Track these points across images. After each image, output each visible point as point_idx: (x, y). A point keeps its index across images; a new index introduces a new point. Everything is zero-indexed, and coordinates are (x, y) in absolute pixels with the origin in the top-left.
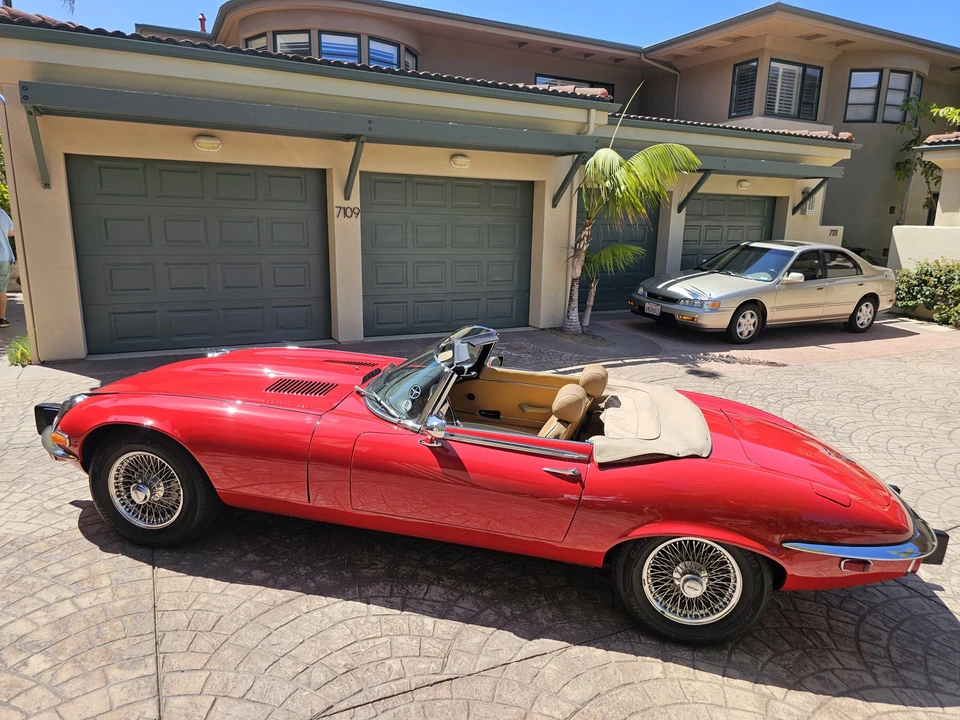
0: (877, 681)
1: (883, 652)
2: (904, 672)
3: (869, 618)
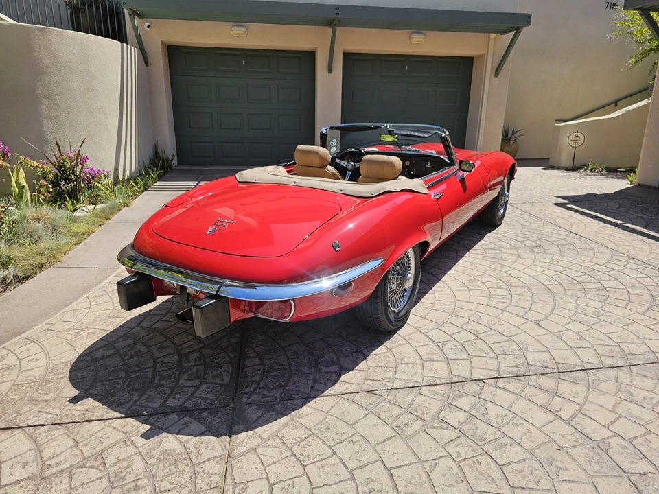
0: (141, 327)
1: (149, 343)
2: (131, 342)
3: (176, 358)
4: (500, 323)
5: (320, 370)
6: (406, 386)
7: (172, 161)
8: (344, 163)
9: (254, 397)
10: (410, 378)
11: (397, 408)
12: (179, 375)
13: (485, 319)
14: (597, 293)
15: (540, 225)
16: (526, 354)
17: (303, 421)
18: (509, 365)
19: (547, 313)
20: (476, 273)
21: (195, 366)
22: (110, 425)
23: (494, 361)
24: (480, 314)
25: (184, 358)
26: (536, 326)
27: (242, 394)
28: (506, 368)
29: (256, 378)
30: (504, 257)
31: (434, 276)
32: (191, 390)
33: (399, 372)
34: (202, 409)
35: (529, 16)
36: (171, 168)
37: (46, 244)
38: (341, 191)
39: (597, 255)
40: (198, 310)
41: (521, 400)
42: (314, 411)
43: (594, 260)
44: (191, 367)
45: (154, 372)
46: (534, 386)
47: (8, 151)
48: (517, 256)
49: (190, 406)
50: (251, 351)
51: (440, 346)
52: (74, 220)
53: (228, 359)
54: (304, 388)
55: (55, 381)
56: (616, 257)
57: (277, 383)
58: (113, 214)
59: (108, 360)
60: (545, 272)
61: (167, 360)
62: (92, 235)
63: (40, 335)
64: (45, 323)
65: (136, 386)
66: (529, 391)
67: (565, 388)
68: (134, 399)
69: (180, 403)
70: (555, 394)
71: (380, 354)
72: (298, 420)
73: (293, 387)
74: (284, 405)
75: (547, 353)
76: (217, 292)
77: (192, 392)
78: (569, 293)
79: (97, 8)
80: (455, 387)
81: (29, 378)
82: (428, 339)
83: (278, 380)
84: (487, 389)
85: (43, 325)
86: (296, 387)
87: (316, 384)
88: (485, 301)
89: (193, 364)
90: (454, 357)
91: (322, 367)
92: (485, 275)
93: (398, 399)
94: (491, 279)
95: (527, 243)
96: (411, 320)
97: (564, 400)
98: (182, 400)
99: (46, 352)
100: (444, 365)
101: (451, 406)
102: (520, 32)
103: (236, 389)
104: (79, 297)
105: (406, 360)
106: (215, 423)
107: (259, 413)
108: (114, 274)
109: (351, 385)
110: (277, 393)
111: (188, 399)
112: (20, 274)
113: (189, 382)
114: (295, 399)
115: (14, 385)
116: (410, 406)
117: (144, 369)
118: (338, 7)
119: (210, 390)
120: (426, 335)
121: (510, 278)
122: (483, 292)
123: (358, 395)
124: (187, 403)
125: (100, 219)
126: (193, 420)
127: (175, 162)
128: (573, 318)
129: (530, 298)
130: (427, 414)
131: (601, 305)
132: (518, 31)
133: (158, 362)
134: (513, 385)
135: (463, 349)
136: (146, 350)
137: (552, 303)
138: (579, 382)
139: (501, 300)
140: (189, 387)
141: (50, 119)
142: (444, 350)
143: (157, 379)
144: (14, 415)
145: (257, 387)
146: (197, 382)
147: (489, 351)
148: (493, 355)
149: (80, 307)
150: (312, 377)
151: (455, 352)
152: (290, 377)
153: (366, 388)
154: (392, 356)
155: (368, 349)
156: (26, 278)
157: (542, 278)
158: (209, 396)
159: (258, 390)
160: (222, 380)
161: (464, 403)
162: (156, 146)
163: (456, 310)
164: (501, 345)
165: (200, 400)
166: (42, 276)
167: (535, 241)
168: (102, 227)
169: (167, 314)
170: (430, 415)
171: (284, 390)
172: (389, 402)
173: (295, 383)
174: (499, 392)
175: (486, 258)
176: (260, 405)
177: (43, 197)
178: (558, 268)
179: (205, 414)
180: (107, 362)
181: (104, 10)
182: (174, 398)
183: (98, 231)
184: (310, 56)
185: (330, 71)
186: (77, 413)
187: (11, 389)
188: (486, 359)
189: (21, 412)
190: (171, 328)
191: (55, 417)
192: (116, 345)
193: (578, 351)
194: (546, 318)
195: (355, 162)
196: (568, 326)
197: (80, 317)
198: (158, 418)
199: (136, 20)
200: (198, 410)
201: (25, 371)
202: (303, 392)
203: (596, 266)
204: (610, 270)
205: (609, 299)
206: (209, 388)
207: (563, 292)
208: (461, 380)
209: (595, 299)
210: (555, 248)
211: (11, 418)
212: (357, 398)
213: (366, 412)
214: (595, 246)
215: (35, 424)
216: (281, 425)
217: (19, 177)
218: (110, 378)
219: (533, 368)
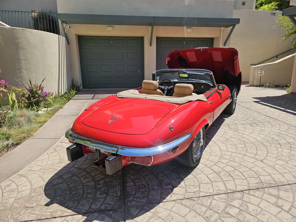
0: (74, 167)
1: (79, 176)
2: (70, 175)
3: (93, 183)
4: (244, 161)
5: (163, 188)
6: (206, 195)
7: (80, 87)
8: (163, 87)
9: (134, 203)
10: (207, 191)
11: (204, 207)
12: (96, 192)
13: (237, 159)
14: (285, 145)
15: (252, 113)
16: (260, 177)
17: (160, 215)
18: (253, 183)
19: (265, 156)
20: (228, 137)
21: (103, 187)
22: (65, 220)
23: (246, 181)
24: (234, 157)
25: (97, 183)
26: (262, 163)
27: (128, 201)
28: (252, 185)
29: (133, 193)
30: (239, 129)
31: (209, 139)
32: (102, 200)
33: (201, 188)
34: (109, 210)
35: (239, 20)
36: (80, 90)
37: (26, 127)
38: (168, 101)
39: (281, 127)
40: (108, 162)
41: (263, 201)
42: (164, 209)
43: (280, 129)
44: (101, 188)
45: (83, 190)
46: (267, 193)
47: (7, 85)
48: (244, 128)
49: (103, 208)
50: (128, 178)
51: (218, 174)
52: (38, 116)
53: (118, 183)
54: (157, 197)
55: (36, 197)
56: (290, 128)
57: (144, 195)
58: (55, 112)
59: (60, 185)
60: (259, 136)
61: (89, 184)
62: (47, 122)
63: (26, 173)
64: (28, 166)
65: (76, 198)
66: (266, 196)
67: (282, 194)
68: (75, 205)
69: (98, 207)
70: (278, 197)
71: (190, 178)
72: (157, 215)
73: (151, 197)
74: (149, 207)
75: (270, 176)
76: (116, 153)
77: (103, 201)
78: (273, 145)
79: (46, 20)
80: (230, 195)
81: (23, 195)
82: (211, 170)
83: (144, 193)
84: (246, 196)
85: (27, 168)
86: (153, 197)
87: (162, 195)
88: (234, 150)
89: (101, 186)
90: (226, 179)
91: (164, 186)
92: (232, 138)
93: (203, 202)
94: (235, 139)
95: (248, 121)
96: (202, 161)
97: (283, 201)
98: (99, 205)
99: (30, 182)
100: (222, 184)
101: (230, 205)
102: (235, 27)
103: (124, 199)
104: (43, 153)
105: (203, 182)
106: (116, 217)
107: (138, 211)
108: (59, 141)
109: (179, 196)
110: (144, 200)
111: (102, 205)
112: (15, 143)
113: (101, 196)
114: (153, 203)
115: (16, 199)
116: (210, 206)
117: (78, 189)
118: (154, 17)
119: (111, 199)
120: (210, 168)
121: (244, 139)
122: (233, 146)
123: (184, 200)
124: (101, 207)
125: (50, 115)
126: (105, 216)
127: (81, 87)
128: (278, 158)
129: (255, 149)
130: (219, 210)
131: (289, 151)
132: (234, 26)
133: (85, 186)
134: (257, 193)
135: (230, 175)
136: (78, 179)
137: (266, 151)
138: (288, 190)
139: (242, 150)
140: (101, 198)
141: (26, 69)
142: (221, 176)
143: (85, 195)
144: (18, 216)
145: (134, 197)
146: (104, 196)
147: (242, 176)
148: (244, 178)
149: (44, 158)
150: (160, 191)
151: (226, 177)
152: (149, 192)
153: (187, 197)
154: (196, 180)
155: (184, 176)
156: (18, 144)
157: (259, 139)
158: (112, 203)
159: (135, 199)
160: (117, 194)
161: (236, 203)
162: (73, 80)
163: (222, 155)
164: (247, 172)
165: (107, 205)
166: (25, 143)
167: (251, 121)
168: (51, 118)
169: (86, 160)
170: (221, 210)
171: (147, 198)
172: (200, 204)
173: (152, 195)
174: (252, 197)
175: (230, 129)
176: (137, 207)
177: (23, 105)
178: (265, 133)
179: (111, 213)
180: (60, 186)
181: (49, 20)
182: (95, 204)
183: (49, 120)
184: (142, 39)
185: (151, 45)
186: (49, 214)
187: (14, 201)
188: (241, 180)
189: (21, 214)
190: (89, 168)
191: (38, 216)
192: (63, 177)
193: (284, 175)
194: (265, 159)
195: (168, 86)
196: (276, 162)
197: (44, 163)
198: (88, 215)
199: (64, 25)
200: (107, 210)
201: (21, 192)
202: (157, 200)
203: (282, 132)
204: (289, 134)
205: (292, 148)
206: (111, 198)
207: (270, 145)
208: (232, 191)
209: (285, 148)
210: (261, 124)
211: (16, 217)
212: (184, 202)
213: (189, 210)
214: (279, 122)
215: (28, 220)
216: (149, 217)
217: (12, 97)
218: (62, 194)
219: (265, 184)
